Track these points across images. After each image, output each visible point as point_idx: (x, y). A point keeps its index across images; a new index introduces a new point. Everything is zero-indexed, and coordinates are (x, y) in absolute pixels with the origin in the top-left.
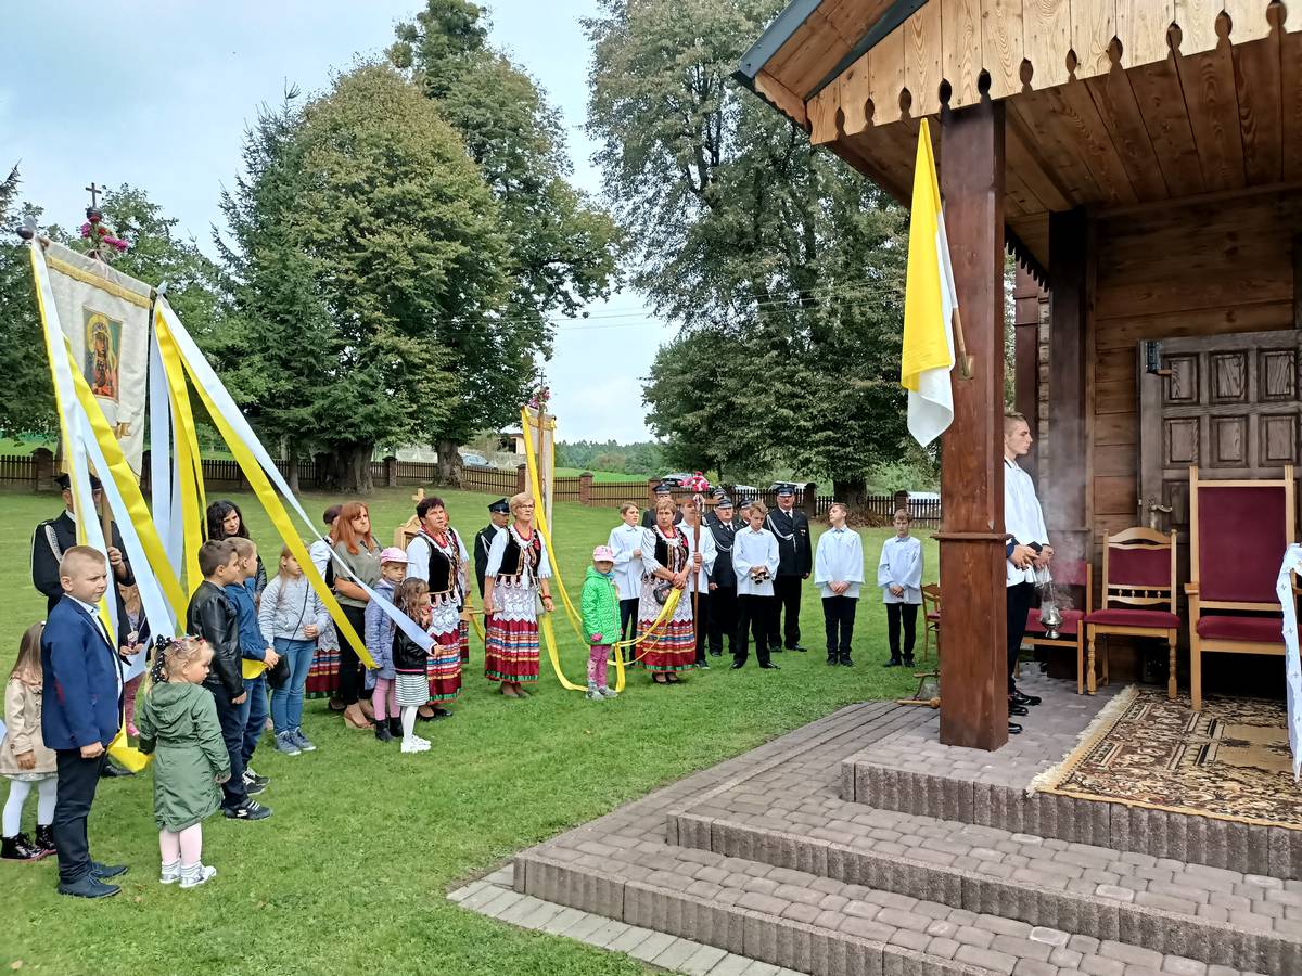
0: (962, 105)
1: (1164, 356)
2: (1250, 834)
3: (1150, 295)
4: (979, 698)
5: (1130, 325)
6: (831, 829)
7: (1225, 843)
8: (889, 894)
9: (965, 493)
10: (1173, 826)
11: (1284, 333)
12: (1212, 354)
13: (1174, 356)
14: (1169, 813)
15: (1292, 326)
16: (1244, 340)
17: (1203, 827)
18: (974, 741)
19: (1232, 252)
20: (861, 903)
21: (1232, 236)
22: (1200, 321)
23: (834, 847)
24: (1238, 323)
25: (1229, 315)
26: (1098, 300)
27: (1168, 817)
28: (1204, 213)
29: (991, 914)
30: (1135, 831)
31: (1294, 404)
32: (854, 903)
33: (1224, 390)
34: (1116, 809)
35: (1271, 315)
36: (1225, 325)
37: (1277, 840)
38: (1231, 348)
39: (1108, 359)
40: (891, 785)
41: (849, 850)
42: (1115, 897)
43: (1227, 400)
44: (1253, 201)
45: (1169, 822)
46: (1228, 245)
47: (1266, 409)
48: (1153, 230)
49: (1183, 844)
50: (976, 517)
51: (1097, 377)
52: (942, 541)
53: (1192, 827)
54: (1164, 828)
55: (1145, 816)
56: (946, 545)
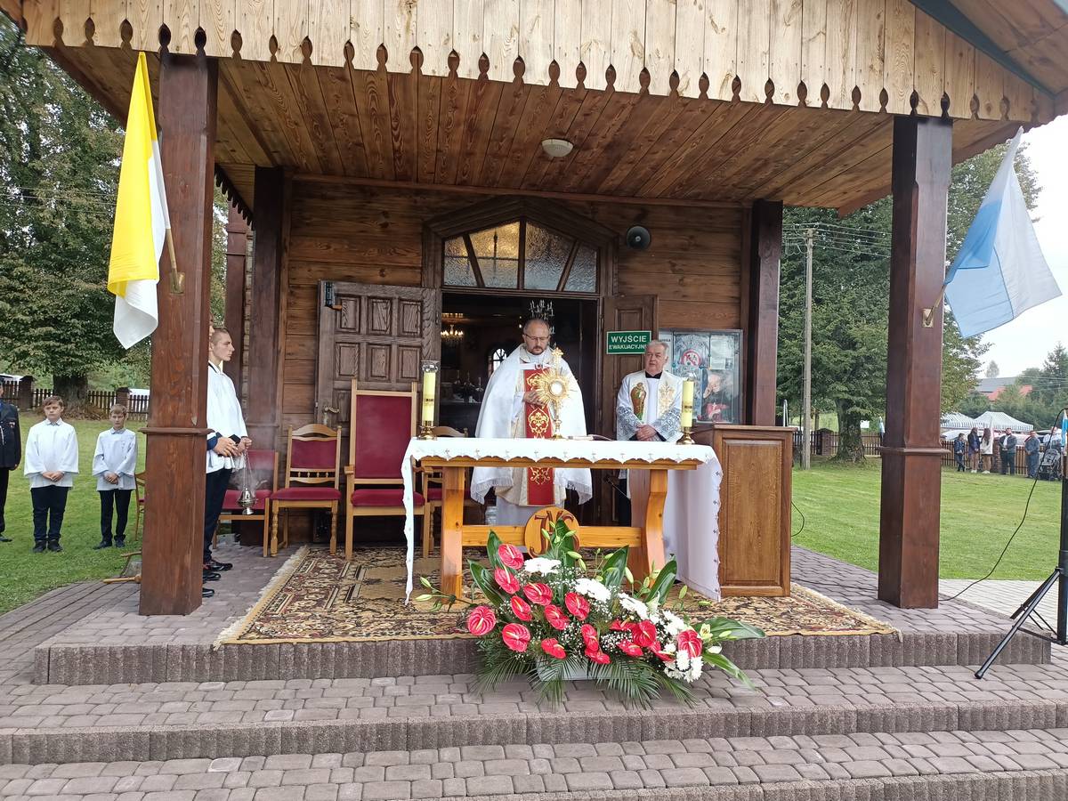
0: (180, 52)
1: (338, 295)
2: (377, 649)
3: (329, 247)
4: (177, 570)
5: (314, 268)
6: (18, 716)
7: (360, 659)
8: (78, 764)
9: (172, 393)
10: (325, 653)
11: (414, 289)
12: (369, 298)
13: (344, 296)
14: (322, 644)
15: (419, 285)
16: (391, 291)
17: (346, 650)
18: (171, 609)
19: (385, 226)
20: (46, 781)
21: (385, 214)
22: (363, 272)
23: (20, 733)
24: (387, 278)
25: (382, 271)
26: (291, 244)
27: (323, 646)
28: (368, 193)
29: (177, 758)
30: (298, 662)
31: (419, 339)
32: (39, 783)
33: (376, 326)
34: (284, 648)
35: (408, 276)
36: (379, 278)
37: (394, 649)
38: (382, 295)
39: (297, 291)
40: (86, 662)
41: (37, 732)
42: (279, 718)
43: (378, 332)
44: (399, 192)
45: (322, 650)
46: (383, 220)
47: (403, 341)
48: (333, 198)
49: (332, 666)
50: (181, 414)
51: (289, 305)
52: (149, 434)
53: (339, 651)
54: (319, 656)
55: (306, 649)
56: (152, 438)
